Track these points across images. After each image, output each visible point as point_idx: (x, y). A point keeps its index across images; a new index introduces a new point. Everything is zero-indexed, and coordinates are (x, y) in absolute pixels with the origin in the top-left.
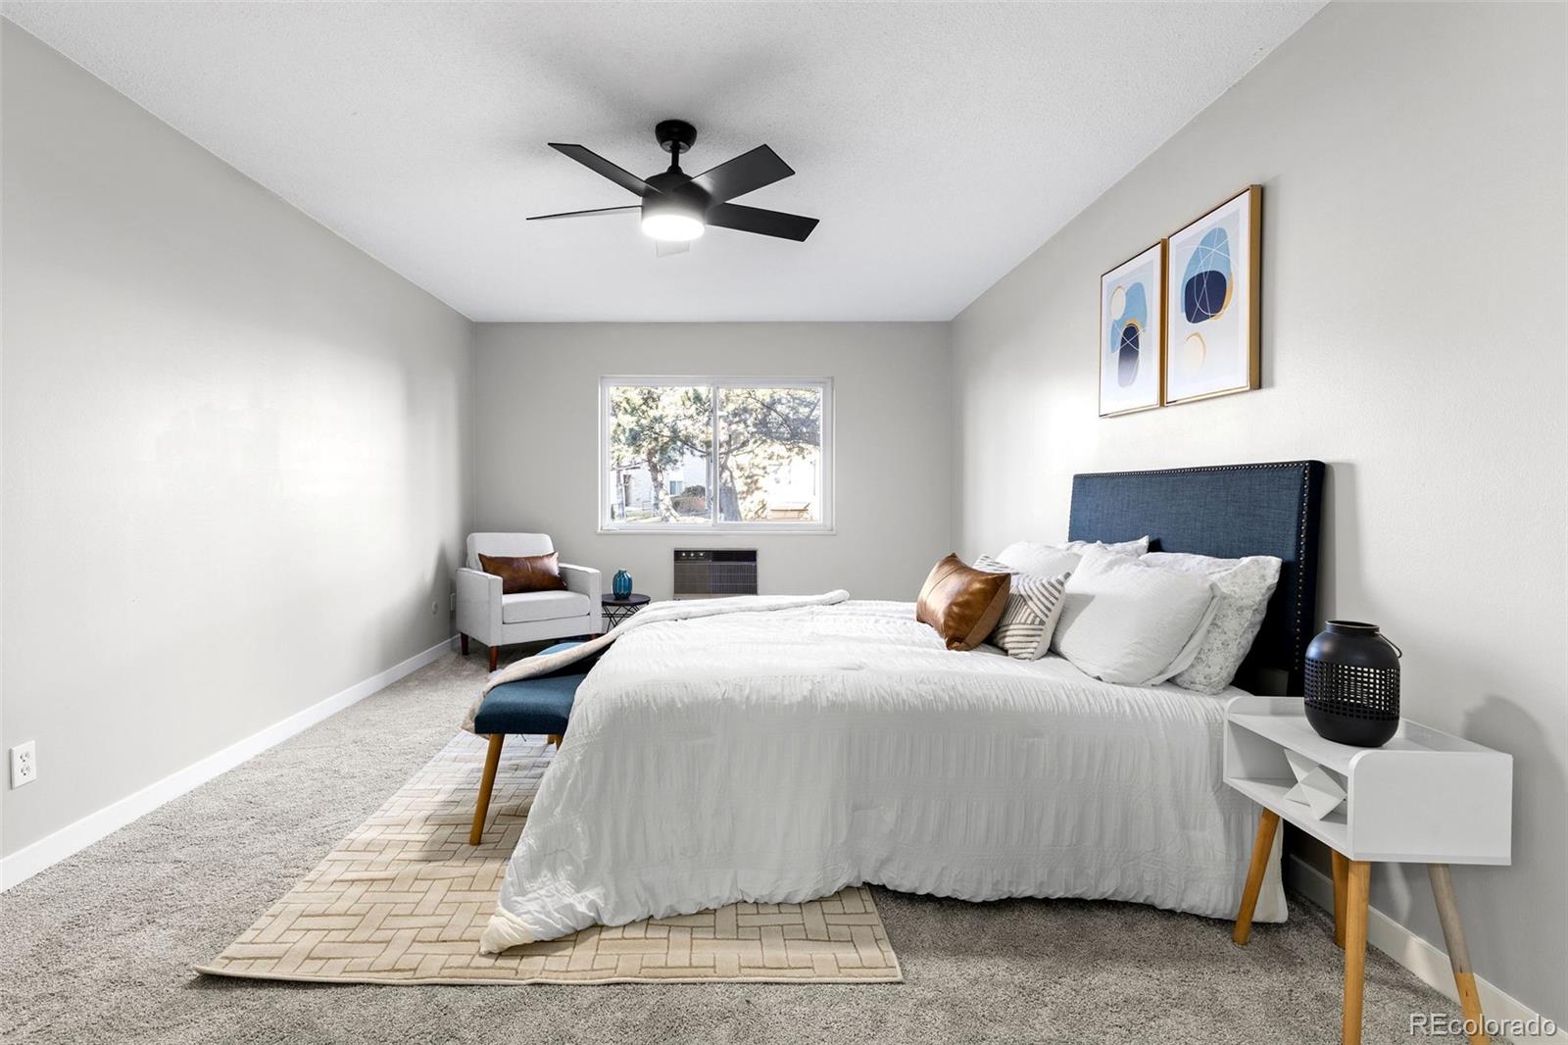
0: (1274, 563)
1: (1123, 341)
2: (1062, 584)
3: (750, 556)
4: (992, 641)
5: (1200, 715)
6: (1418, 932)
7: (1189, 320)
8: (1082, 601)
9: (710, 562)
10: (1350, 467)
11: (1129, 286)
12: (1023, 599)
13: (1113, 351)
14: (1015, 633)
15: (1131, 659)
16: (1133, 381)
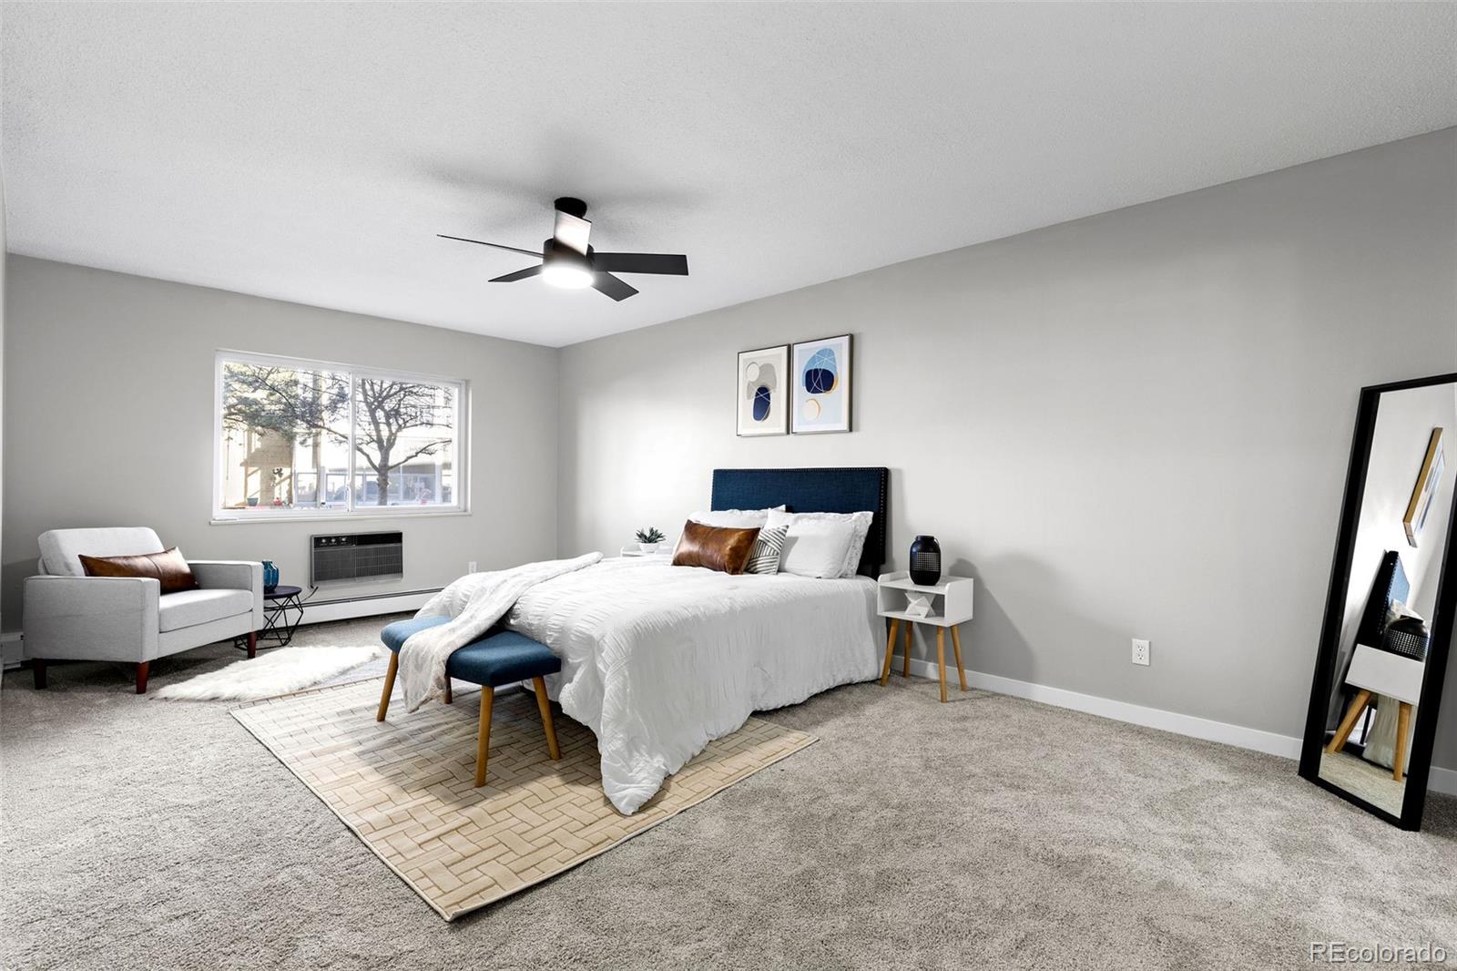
0: (870, 514)
1: (757, 394)
2: (786, 531)
3: (396, 538)
4: (750, 570)
5: (861, 588)
6: (930, 661)
7: (809, 391)
8: (794, 540)
9: (354, 547)
10: (899, 471)
11: (762, 364)
12: (765, 543)
13: (749, 397)
14: (762, 562)
15: (830, 566)
16: (766, 417)
